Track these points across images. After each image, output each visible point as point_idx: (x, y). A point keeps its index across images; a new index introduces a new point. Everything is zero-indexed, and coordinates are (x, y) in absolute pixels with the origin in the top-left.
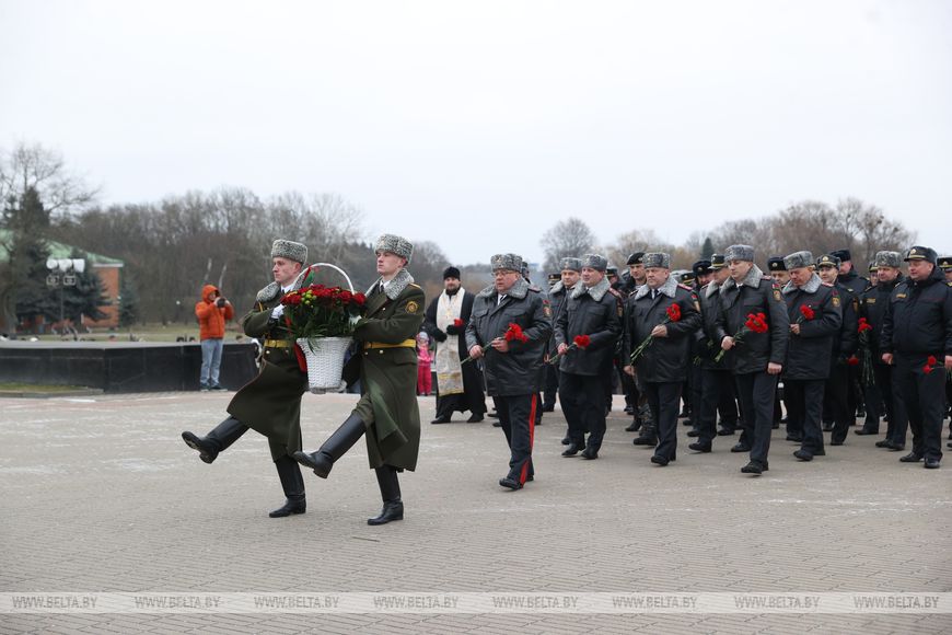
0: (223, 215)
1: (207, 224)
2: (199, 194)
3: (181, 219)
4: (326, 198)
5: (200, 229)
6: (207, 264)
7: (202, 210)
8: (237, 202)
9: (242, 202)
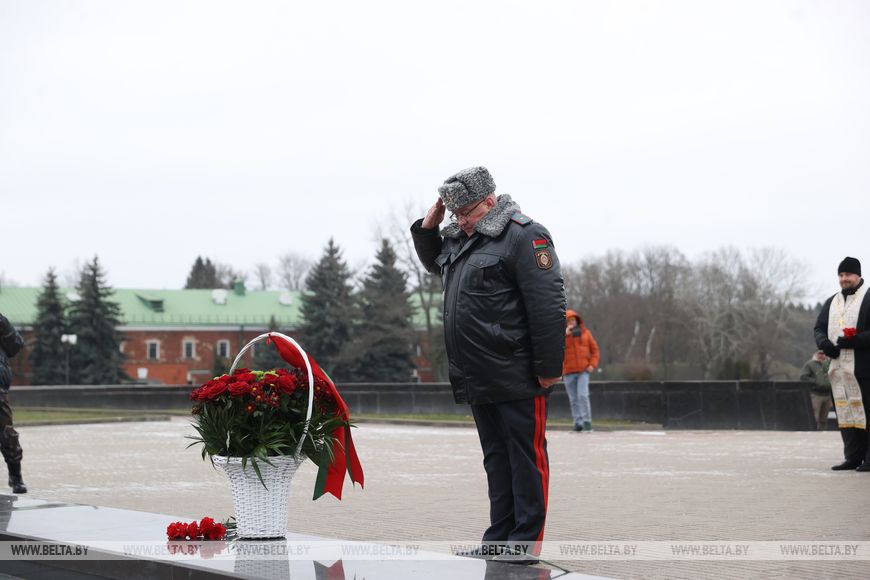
0: (645, 274)
1: (628, 286)
2: (619, 253)
3: (601, 280)
4: (766, 252)
5: (621, 291)
6: (634, 329)
7: (623, 270)
8: (662, 260)
9: (667, 261)
